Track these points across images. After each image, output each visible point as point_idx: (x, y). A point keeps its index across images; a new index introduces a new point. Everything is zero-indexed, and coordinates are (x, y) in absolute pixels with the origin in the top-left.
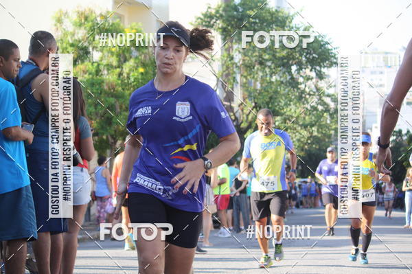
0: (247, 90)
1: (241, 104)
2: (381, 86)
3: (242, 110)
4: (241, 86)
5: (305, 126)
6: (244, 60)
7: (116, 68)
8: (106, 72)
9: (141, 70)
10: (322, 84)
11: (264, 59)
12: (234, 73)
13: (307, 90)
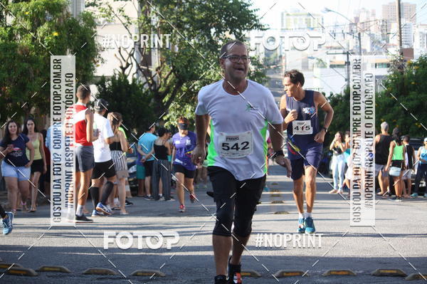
0: (165, 54)
1: (159, 68)
3: (160, 74)
4: (158, 49)
6: (161, 23)
8: (19, 37)
9: (55, 34)
11: (182, 22)
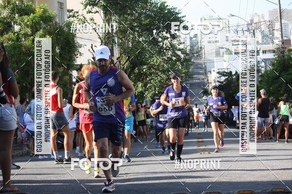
0: (122, 48)
1: (119, 58)
2: (216, 42)
3: (120, 62)
4: (118, 45)
5: (164, 72)
6: (119, 27)
7: (30, 36)
8: (23, 39)
9: (48, 37)
10: (175, 42)
11: (133, 26)
12: (113, 36)
13: (164, 46)
